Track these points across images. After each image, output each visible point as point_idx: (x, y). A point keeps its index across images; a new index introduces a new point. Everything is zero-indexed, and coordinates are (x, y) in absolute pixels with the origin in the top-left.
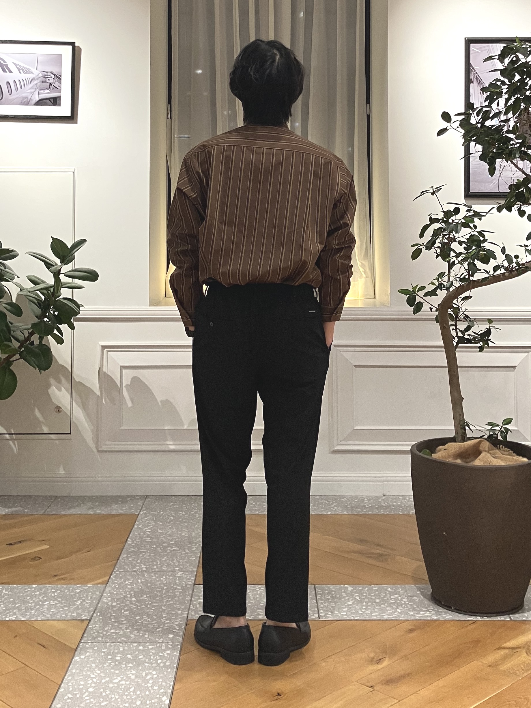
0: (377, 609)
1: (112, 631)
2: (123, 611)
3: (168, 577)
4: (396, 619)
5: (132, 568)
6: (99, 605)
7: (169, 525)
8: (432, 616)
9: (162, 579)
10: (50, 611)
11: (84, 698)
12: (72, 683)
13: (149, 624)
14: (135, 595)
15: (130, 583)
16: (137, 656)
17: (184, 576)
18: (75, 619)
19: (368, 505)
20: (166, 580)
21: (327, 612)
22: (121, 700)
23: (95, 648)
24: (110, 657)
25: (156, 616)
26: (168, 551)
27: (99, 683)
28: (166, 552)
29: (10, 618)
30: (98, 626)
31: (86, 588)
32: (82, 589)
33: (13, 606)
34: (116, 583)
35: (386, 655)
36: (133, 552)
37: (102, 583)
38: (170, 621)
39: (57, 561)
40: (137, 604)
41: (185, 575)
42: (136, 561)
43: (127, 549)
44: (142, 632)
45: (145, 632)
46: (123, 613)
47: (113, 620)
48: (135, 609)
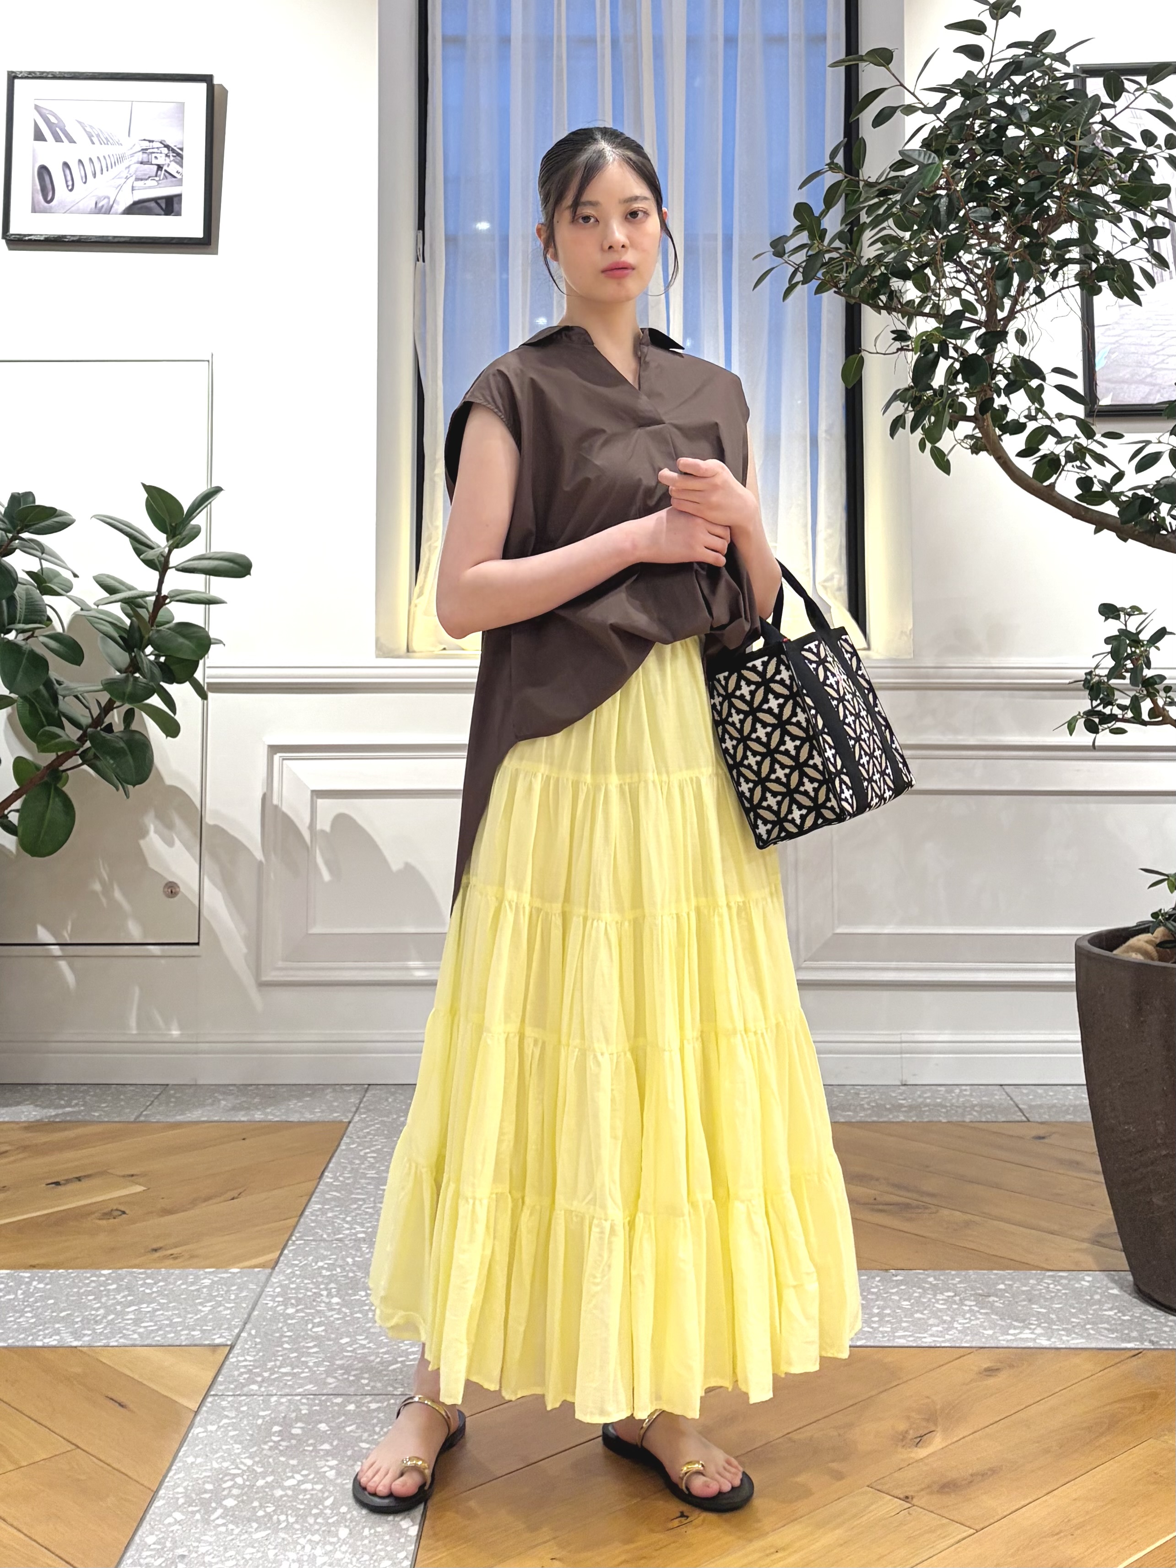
0: (907, 1322)
1: (283, 1370)
4: (953, 1344)
5: (335, 1235)
6: (256, 1313)
8: (1034, 1339)
10: (141, 1327)
11: (214, 1521)
12: (186, 1488)
13: (371, 1354)
14: (338, 1290)
15: (328, 1264)
16: (341, 1427)
18: (197, 1342)
19: (868, 1104)
22: (303, 1526)
23: (242, 1409)
24: (276, 1428)
27: (251, 1487)
29: (46, 1341)
30: (252, 1359)
31: (225, 1275)
32: (215, 1279)
33: (55, 1314)
34: (296, 1265)
35: (936, 1424)
36: (335, 1199)
37: (263, 1266)
39: (164, 1219)
40: (344, 1309)
42: (344, 1219)
43: (324, 1193)
44: (353, 1373)
45: (362, 1373)
46: (311, 1330)
47: (286, 1346)
48: (338, 1322)
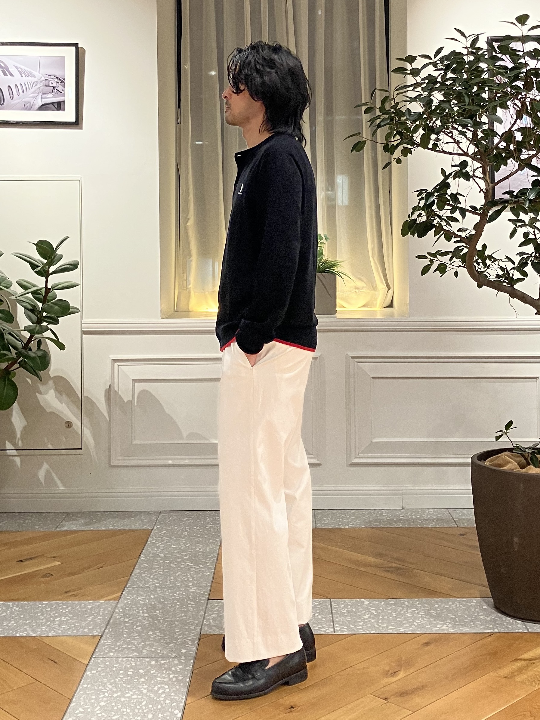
0: (394, 622)
1: (124, 646)
2: (135, 627)
3: (181, 592)
4: (412, 632)
5: (145, 584)
6: (111, 621)
7: (183, 540)
8: (449, 629)
9: (175, 594)
10: (62, 628)
11: (96, 712)
12: (83, 698)
13: (161, 639)
14: (147, 610)
15: (143, 598)
16: (149, 671)
17: (197, 591)
18: (87, 634)
19: (386, 518)
20: (179, 595)
21: (342, 626)
22: (133, 713)
23: (107, 664)
24: (121, 672)
25: (169, 631)
26: (182, 566)
27: (111, 697)
28: (180, 568)
29: (21, 634)
30: (110, 641)
31: (98, 604)
32: (93, 606)
33: (24, 622)
34: (129, 599)
35: (401, 667)
36: (145, 567)
37: (114, 599)
38: (183, 636)
39: (68, 578)
40: (149, 619)
41: (199, 590)
42: (149, 577)
43: (140, 565)
44: (154, 648)
45: (158, 647)
46: (136, 628)
47: (125, 636)
48: (147, 625)
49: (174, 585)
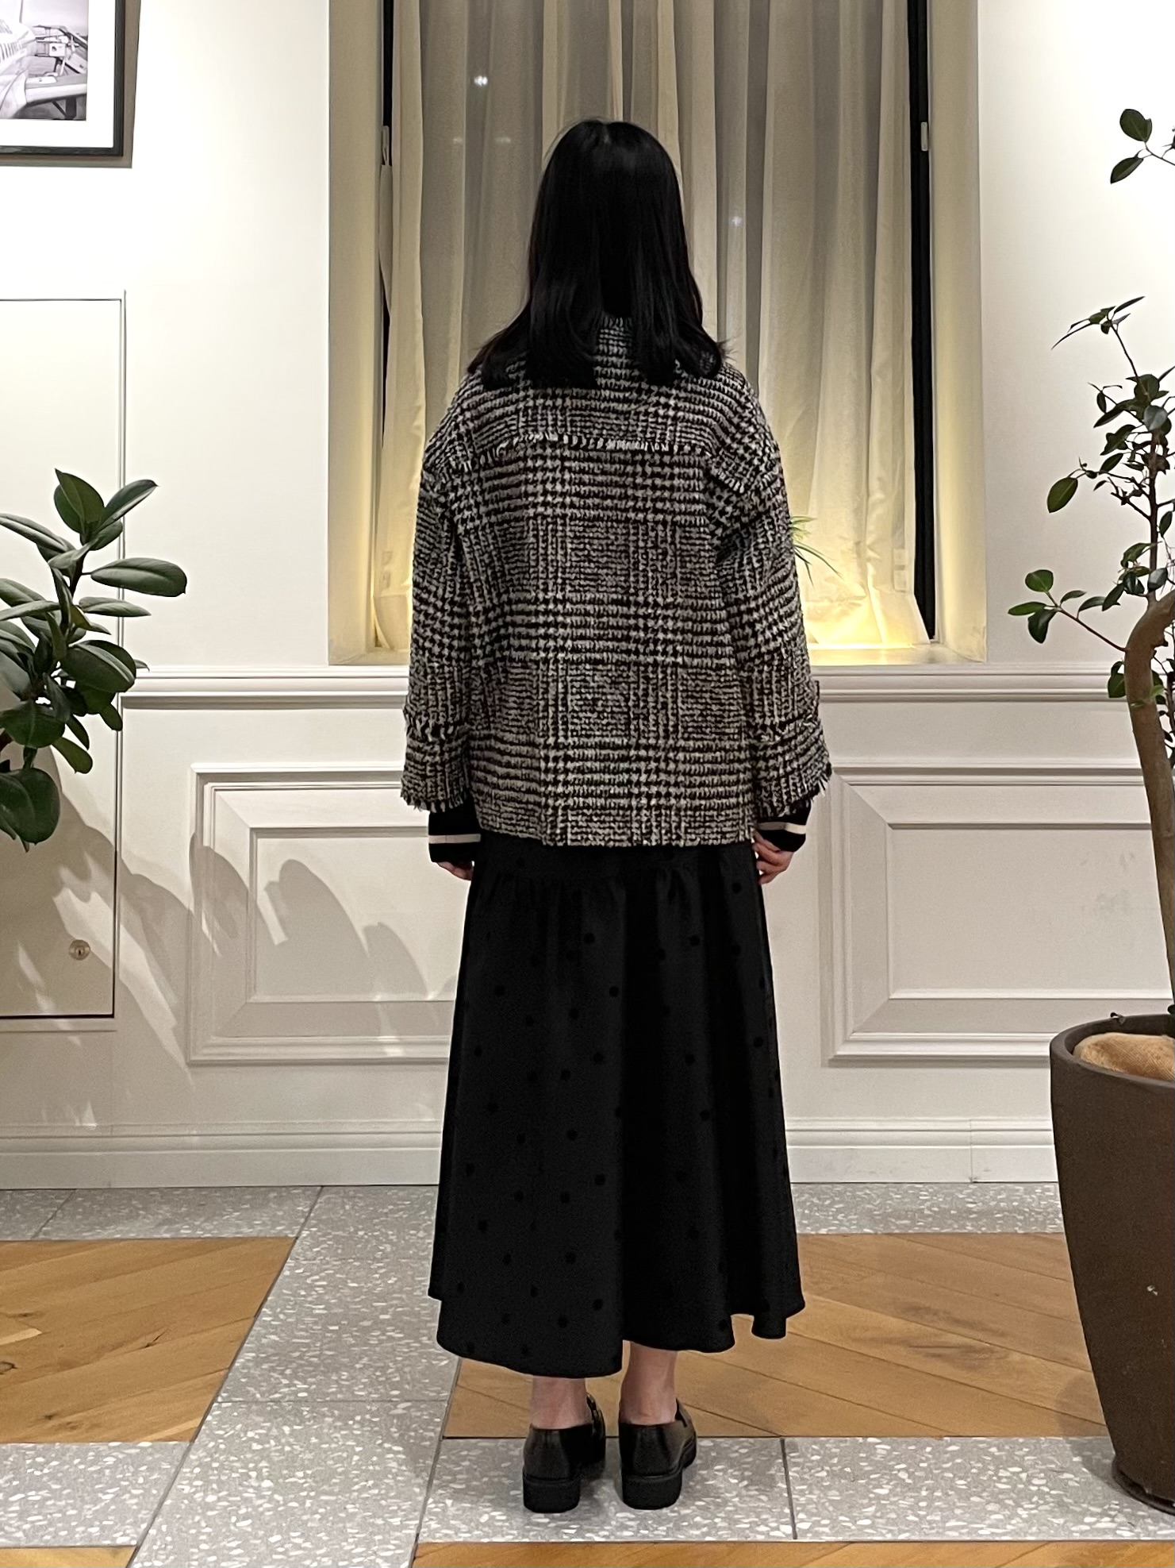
0: (961, 1508)
3: (368, 1416)
4: (1016, 1538)
5: (270, 1394)
6: (168, 1502)
7: (380, 1268)
8: (1116, 1529)
10: (27, 1522)
14: (271, 1471)
15: (260, 1434)
17: (415, 1413)
18: (94, 1543)
19: (929, 1208)
20: (363, 1426)
21: (814, 1519)
26: (374, 1342)
28: (366, 1344)
30: (160, 1564)
31: (133, 1451)
32: (121, 1456)
34: (221, 1437)
36: (272, 1344)
37: (179, 1437)
39: (59, 1375)
40: (275, 1497)
41: (418, 1409)
42: (282, 1373)
43: (259, 1337)
46: (234, 1525)
47: (204, 1546)
48: (268, 1514)
49: (349, 1396)
